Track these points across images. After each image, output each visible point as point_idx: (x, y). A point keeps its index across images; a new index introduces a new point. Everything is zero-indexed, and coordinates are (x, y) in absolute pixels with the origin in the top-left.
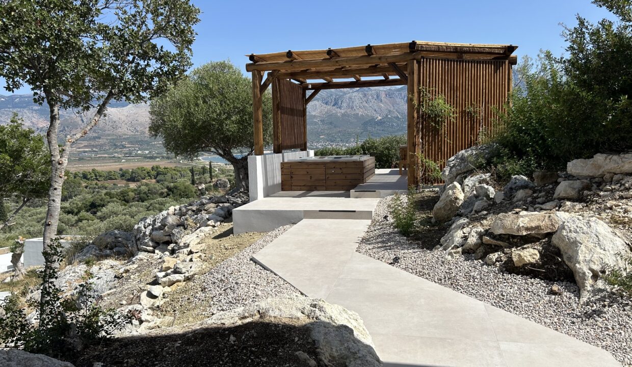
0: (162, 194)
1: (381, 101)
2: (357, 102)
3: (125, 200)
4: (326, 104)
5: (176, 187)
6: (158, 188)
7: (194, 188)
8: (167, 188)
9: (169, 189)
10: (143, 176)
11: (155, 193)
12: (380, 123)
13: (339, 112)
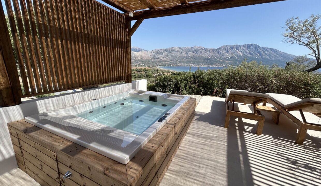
0: (145, 76)
1: (210, 53)
2: (203, 53)
3: (135, 77)
4: (193, 53)
5: (148, 75)
6: (144, 75)
7: (153, 75)
8: (146, 75)
9: (147, 75)
10: (142, 71)
11: (143, 76)
12: (209, 59)
13: (197, 55)
